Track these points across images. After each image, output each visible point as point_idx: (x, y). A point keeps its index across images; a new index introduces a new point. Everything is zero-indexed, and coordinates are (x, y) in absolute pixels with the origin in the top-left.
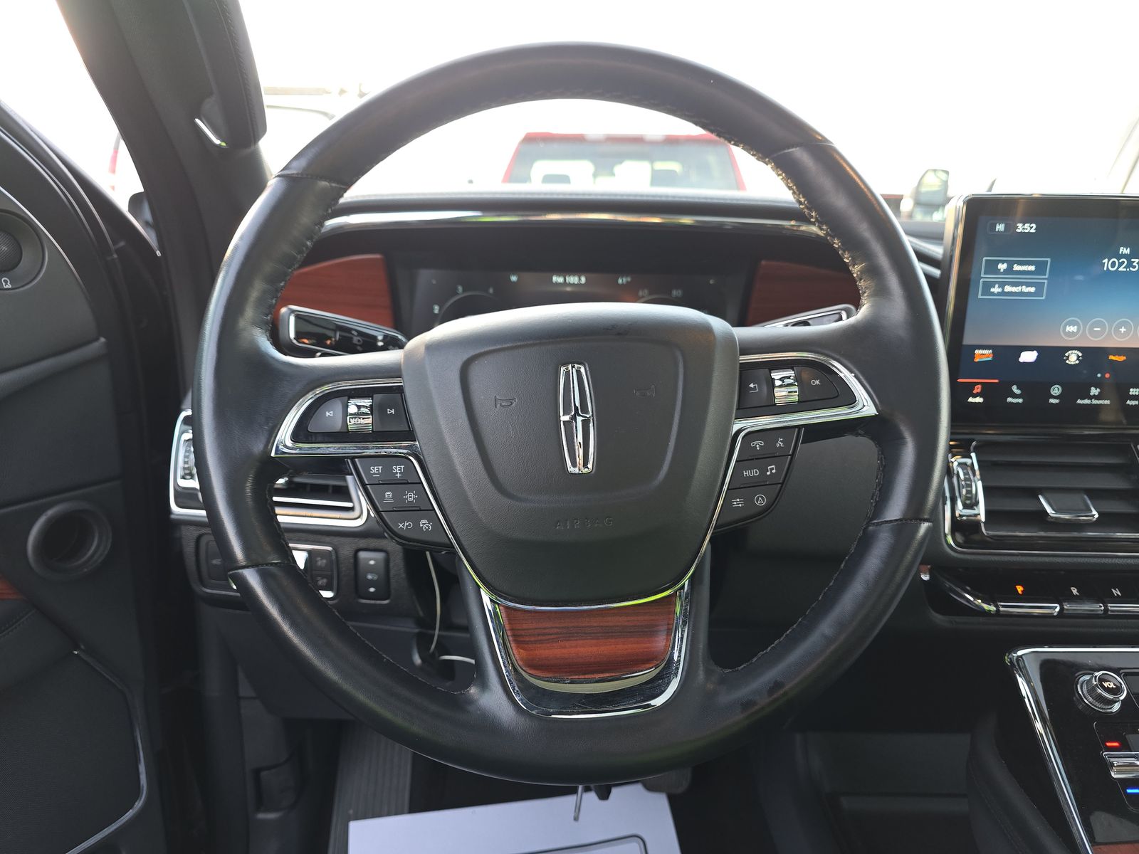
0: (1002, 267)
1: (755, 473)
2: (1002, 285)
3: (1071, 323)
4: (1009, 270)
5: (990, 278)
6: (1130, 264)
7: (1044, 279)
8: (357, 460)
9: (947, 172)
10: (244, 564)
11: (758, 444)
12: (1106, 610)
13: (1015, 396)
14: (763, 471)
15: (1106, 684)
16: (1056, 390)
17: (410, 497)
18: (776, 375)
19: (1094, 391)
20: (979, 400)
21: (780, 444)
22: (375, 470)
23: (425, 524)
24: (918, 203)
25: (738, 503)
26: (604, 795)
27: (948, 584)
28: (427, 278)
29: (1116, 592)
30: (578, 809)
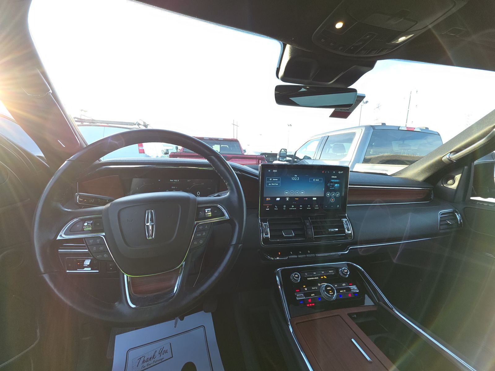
0: (271, 179)
1: (200, 235)
2: (271, 183)
3: (287, 192)
4: (272, 180)
5: (269, 182)
6: (297, 179)
7: (280, 182)
8: (86, 239)
9: (286, 150)
10: (43, 273)
11: (201, 227)
12: (298, 257)
13: (276, 208)
14: (202, 234)
15: (296, 276)
16: (285, 207)
17: (101, 248)
18: (206, 210)
19: (293, 206)
20: (268, 209)
21: (206, 227)
22: (91, 241)
23: (105, 256)
24: (280, 156)
25: (195, 243)
26: (182, 319)
27: (265, 254)
28: (135, 181)
29: (300, 252)
30: (176, 324)
